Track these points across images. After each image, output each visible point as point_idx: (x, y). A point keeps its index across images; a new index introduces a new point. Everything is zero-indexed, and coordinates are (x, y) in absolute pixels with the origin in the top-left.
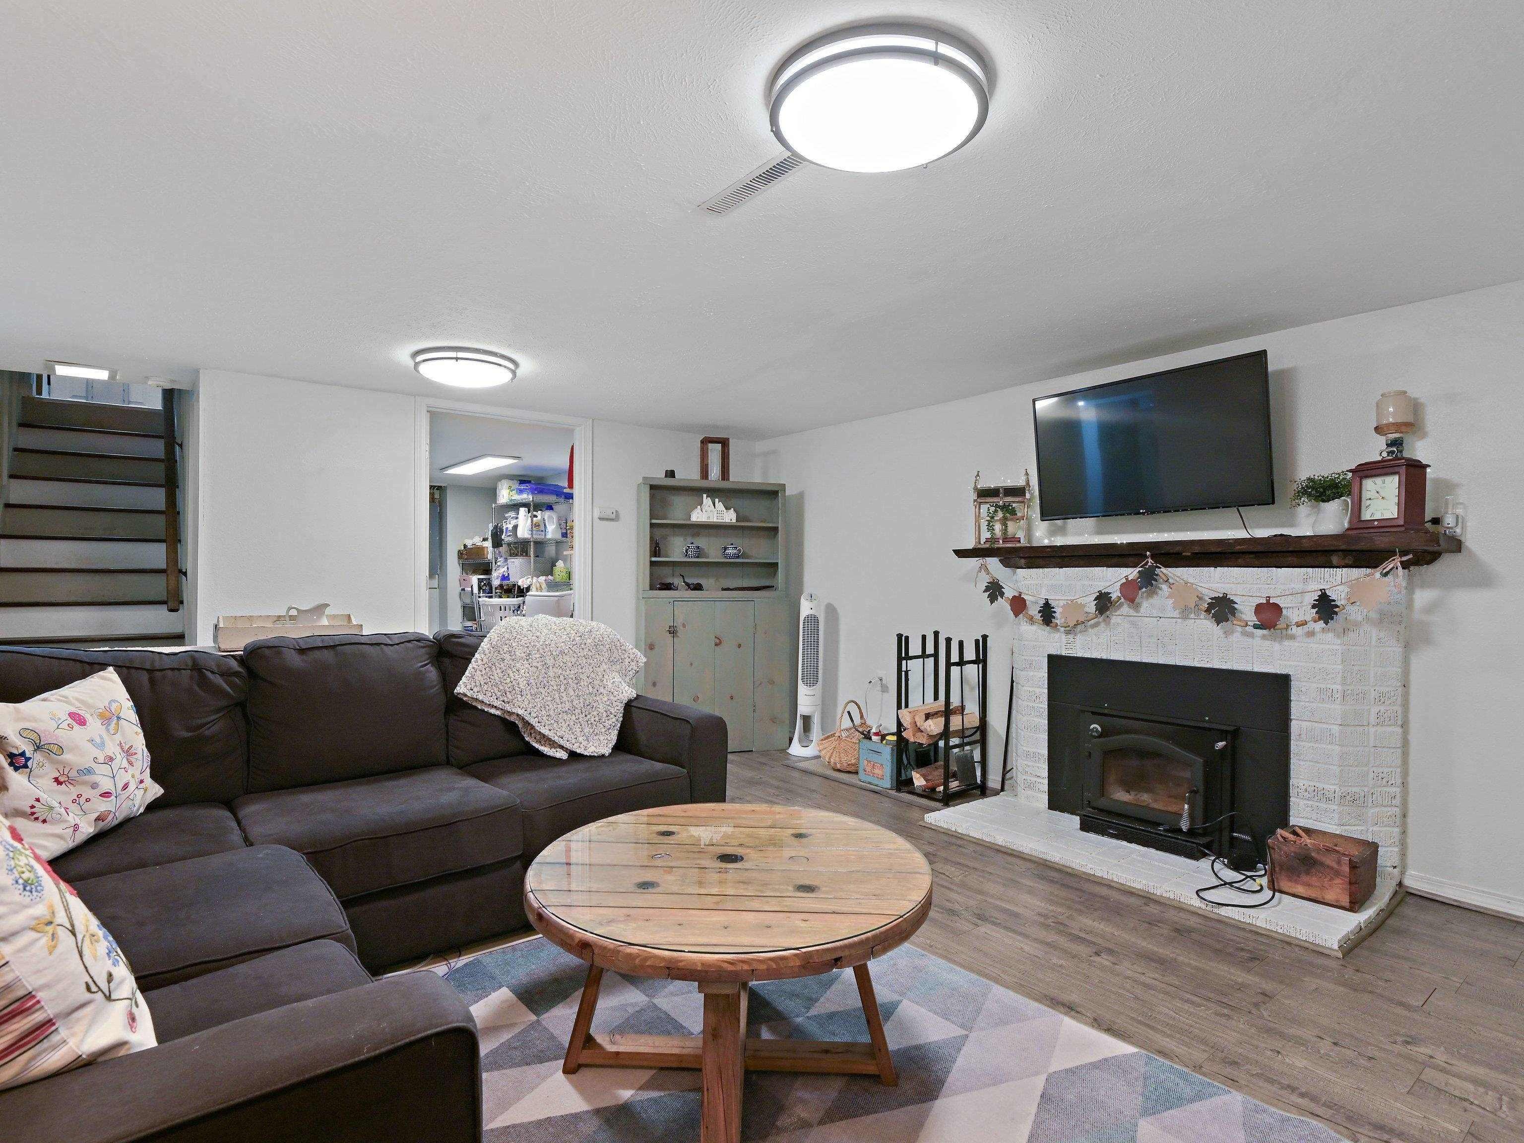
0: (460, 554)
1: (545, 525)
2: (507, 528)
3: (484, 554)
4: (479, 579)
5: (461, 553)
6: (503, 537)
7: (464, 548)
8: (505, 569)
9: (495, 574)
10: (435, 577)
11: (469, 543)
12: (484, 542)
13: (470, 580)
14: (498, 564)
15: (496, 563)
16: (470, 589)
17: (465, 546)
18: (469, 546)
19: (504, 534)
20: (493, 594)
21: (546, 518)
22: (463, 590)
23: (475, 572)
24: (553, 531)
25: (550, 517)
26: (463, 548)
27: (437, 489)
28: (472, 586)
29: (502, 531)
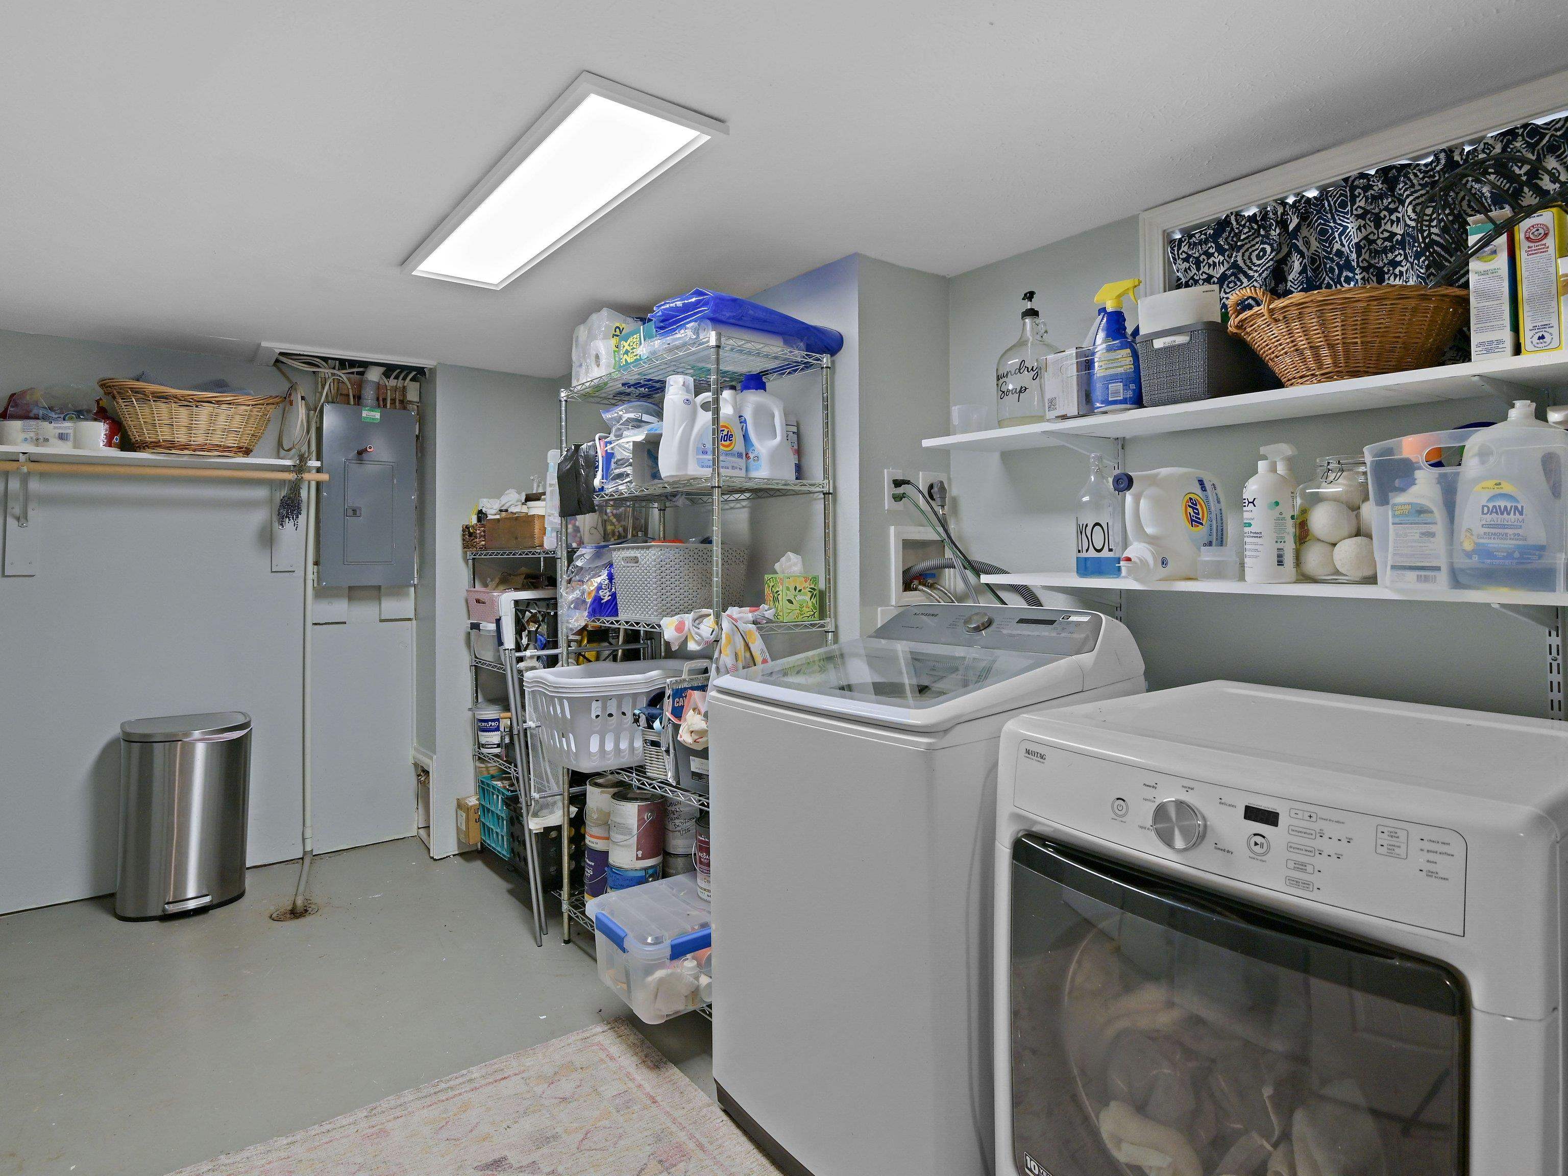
0: (468, 534)
1: (746, 437)
2: (609, 456)
3: (532, 536)
4: (517, 603)
5: (470, 535)
6: (597, 482)
7: (479, 520)
8: (603, 578)
9: (567, 595)
10: (407, 594)
11: (492, 509)
12: (530, 504)
13: (494, 604)
14: (579, 563)
15: (570, 560)
16: (492, 627)
17: (481, 515)
18: (492, 513)
19: (599, 474)
20: (561, 650)
21: (748, 415)
22: (475, 626)
23: (506, 581)
24: (774, 456)
25: (762, 413)
26: (474, 520)
27: (413, 379)
28: (498, 621)
29: (591, 464)
